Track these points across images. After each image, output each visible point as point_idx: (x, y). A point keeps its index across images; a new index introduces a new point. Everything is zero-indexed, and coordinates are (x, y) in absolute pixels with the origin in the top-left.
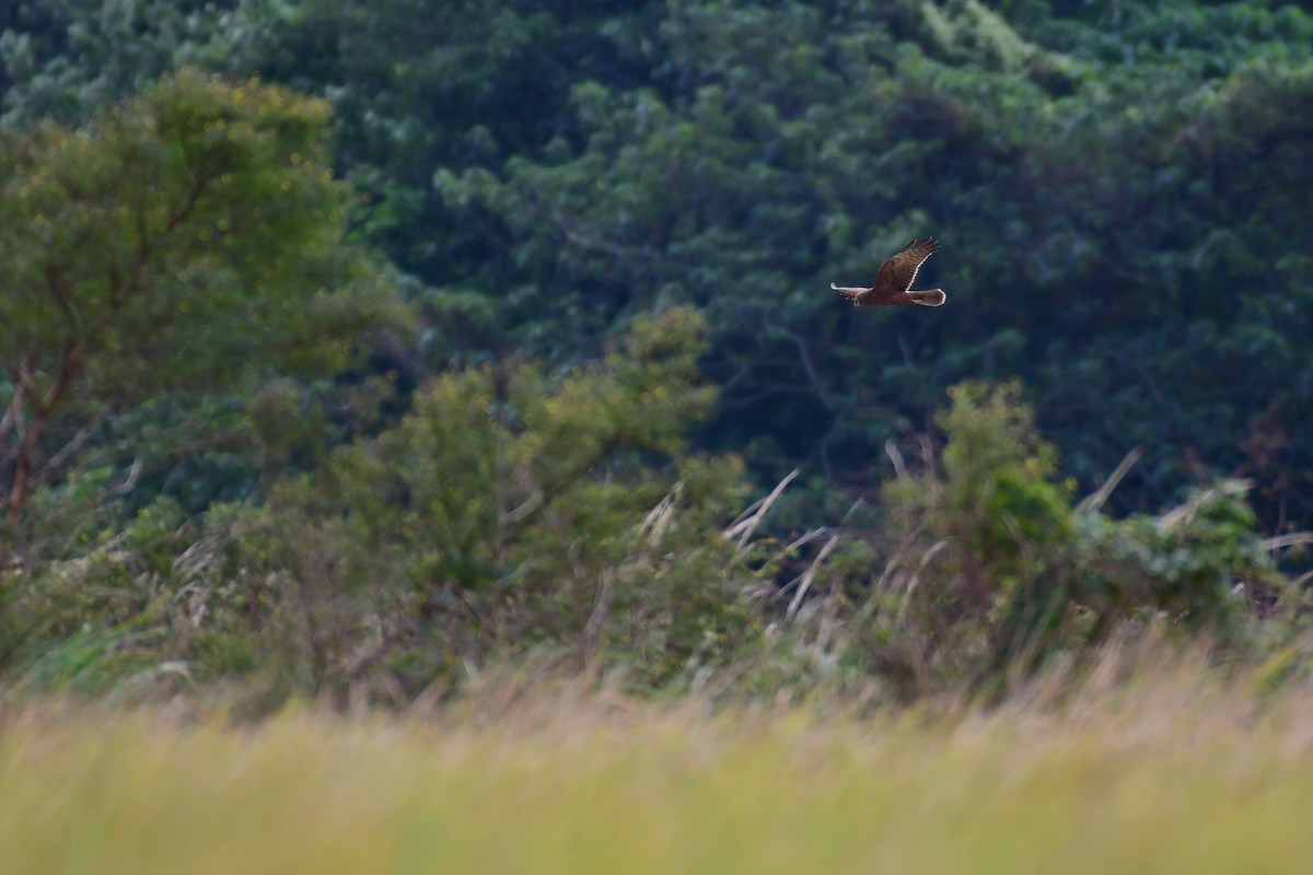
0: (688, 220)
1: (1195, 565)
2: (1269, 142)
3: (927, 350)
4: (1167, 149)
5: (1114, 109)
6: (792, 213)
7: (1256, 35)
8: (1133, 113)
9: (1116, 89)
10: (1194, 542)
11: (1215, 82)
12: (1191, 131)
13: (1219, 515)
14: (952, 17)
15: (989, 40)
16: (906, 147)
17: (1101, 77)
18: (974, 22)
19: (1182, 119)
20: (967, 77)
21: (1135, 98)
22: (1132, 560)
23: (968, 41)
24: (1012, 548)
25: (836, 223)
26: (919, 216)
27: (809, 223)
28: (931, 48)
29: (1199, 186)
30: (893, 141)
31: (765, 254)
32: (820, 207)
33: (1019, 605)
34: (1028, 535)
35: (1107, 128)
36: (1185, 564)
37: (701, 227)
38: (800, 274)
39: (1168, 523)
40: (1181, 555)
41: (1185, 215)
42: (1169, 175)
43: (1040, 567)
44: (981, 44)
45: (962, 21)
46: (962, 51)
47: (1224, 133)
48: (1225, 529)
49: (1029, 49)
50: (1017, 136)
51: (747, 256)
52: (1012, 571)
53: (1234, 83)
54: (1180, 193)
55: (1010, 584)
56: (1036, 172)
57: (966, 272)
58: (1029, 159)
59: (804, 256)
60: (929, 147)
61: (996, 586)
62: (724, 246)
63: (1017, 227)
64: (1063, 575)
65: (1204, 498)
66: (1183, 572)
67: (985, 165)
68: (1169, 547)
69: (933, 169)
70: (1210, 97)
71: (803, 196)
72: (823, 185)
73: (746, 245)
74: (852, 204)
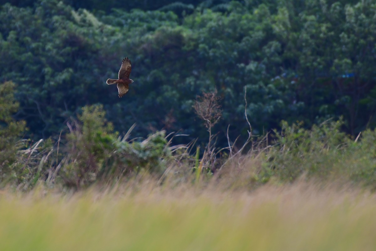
0: (6, 69)
1: (151, 155)
2: (166, 49)
3: (73, 107)
4: (138, 50)
5: (124, 40)
6: (35, 68)
7: (161, 19)
8: (129, 40)
9: (124, 34)
10: (151, 149)
11: (151, 32)
12: (145, 46)
13: (157, 141)
14: (80, 15)
15: (90, 21)
16: (68, 49)
17: (120, 31)
18: (85, 16)
19: (142, 42)
20: (84, 30)
21: (129, 37)
22: (134, 154)
23: (84, 21)
24: (102, 151)
25: (48, 70)
26: (71, 70)
27: (40, 70)
28: (75, 22)
29: (147, 61)
30: (64, 47)
31: (27, 79)
32: (43, 66)
33: (104, 167)
34: (106, 148)
35: (122, 44)
36: (149, 155)
37: (11, 70)
38: (36, 85)
39: (144, 144)
40: (148, 153)
41: (143, 68)
42: (139, 57)
43: (110, 156)
44: (87, 22)
45: (82, 15)
46: (82, 24)
47: (155, 46)
48: (159, 145)
49: (100, 24)
50: (98, 46)
51: (23, 79)
52: (102, 157)
53: (157, 33)
54: (142, 62)
55: (102, 160)
56: (103, 56)
57: (82, 86)
58: (101, 52)
59: (38, 80)
60: (74, 49)
61: (98, 161)
62: (16, 77)
63: (96, 71)
64: (116, 158)
65: (153, 136)
66: (148, 157)
67: (89, 54)
68: (145, 150)
69: (75, 56)
70: (150, 36)
71: (38, 62)
72: (43, 59)
73: (23, 76)
74: (52, 65)
